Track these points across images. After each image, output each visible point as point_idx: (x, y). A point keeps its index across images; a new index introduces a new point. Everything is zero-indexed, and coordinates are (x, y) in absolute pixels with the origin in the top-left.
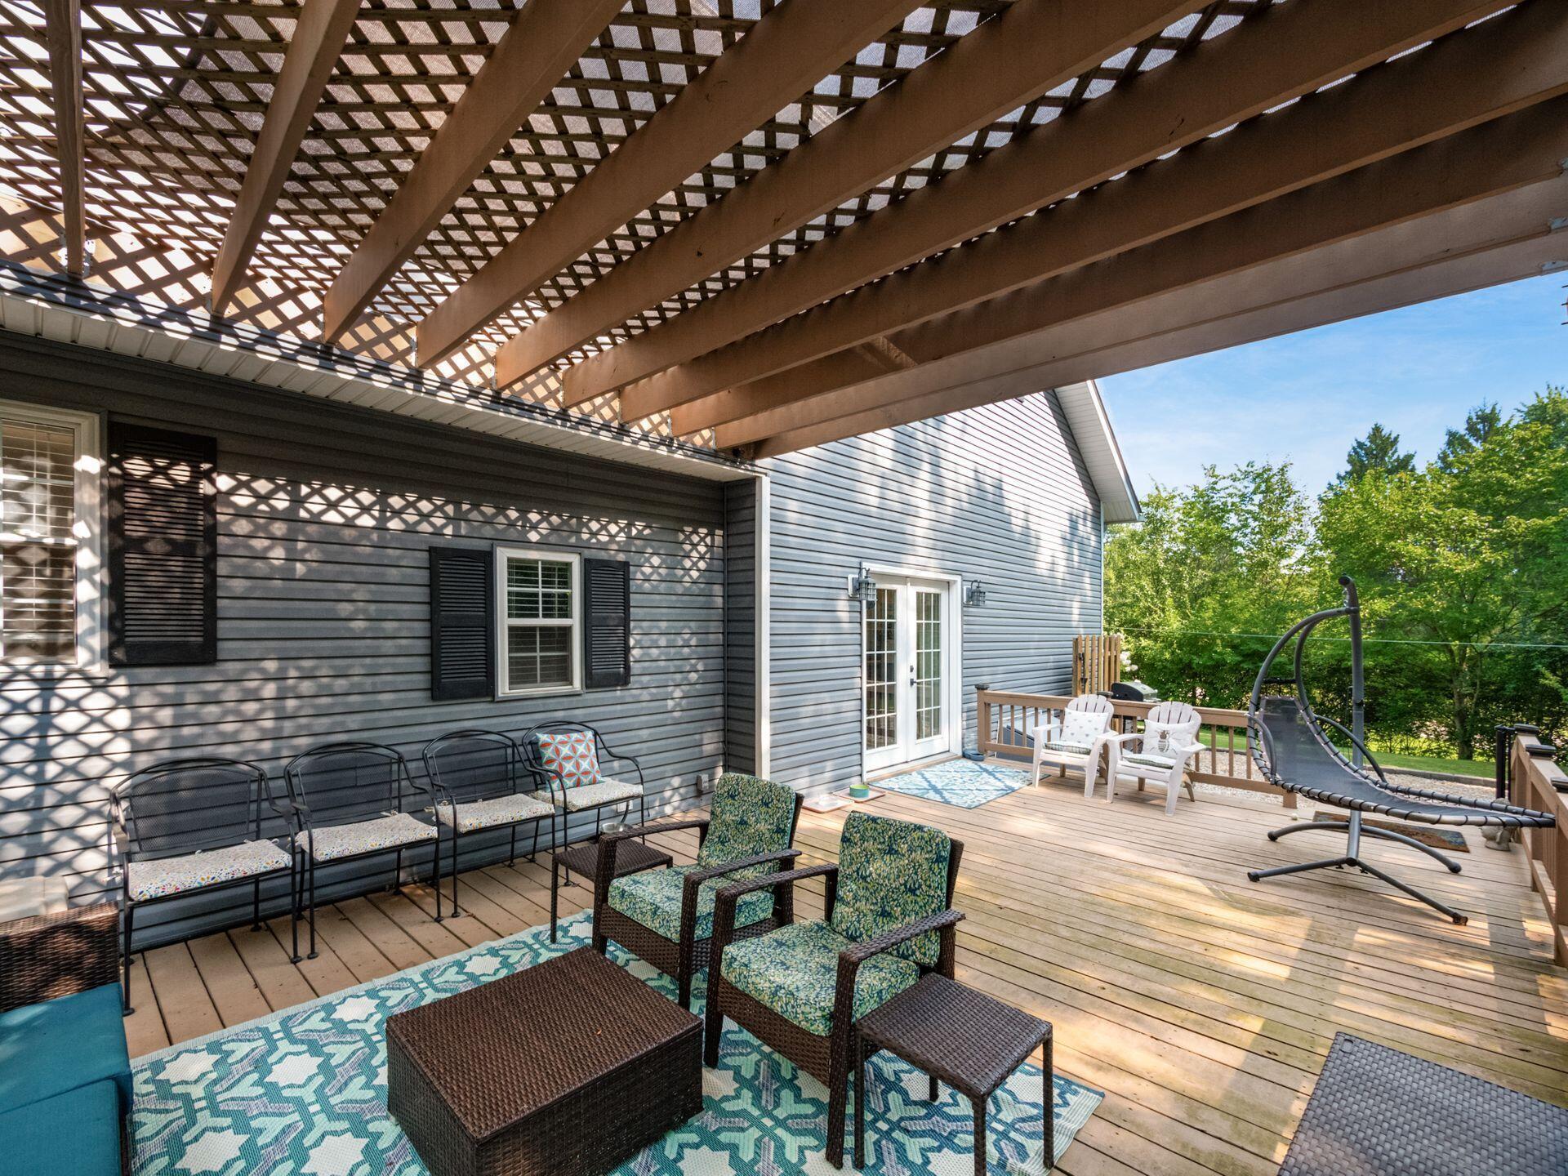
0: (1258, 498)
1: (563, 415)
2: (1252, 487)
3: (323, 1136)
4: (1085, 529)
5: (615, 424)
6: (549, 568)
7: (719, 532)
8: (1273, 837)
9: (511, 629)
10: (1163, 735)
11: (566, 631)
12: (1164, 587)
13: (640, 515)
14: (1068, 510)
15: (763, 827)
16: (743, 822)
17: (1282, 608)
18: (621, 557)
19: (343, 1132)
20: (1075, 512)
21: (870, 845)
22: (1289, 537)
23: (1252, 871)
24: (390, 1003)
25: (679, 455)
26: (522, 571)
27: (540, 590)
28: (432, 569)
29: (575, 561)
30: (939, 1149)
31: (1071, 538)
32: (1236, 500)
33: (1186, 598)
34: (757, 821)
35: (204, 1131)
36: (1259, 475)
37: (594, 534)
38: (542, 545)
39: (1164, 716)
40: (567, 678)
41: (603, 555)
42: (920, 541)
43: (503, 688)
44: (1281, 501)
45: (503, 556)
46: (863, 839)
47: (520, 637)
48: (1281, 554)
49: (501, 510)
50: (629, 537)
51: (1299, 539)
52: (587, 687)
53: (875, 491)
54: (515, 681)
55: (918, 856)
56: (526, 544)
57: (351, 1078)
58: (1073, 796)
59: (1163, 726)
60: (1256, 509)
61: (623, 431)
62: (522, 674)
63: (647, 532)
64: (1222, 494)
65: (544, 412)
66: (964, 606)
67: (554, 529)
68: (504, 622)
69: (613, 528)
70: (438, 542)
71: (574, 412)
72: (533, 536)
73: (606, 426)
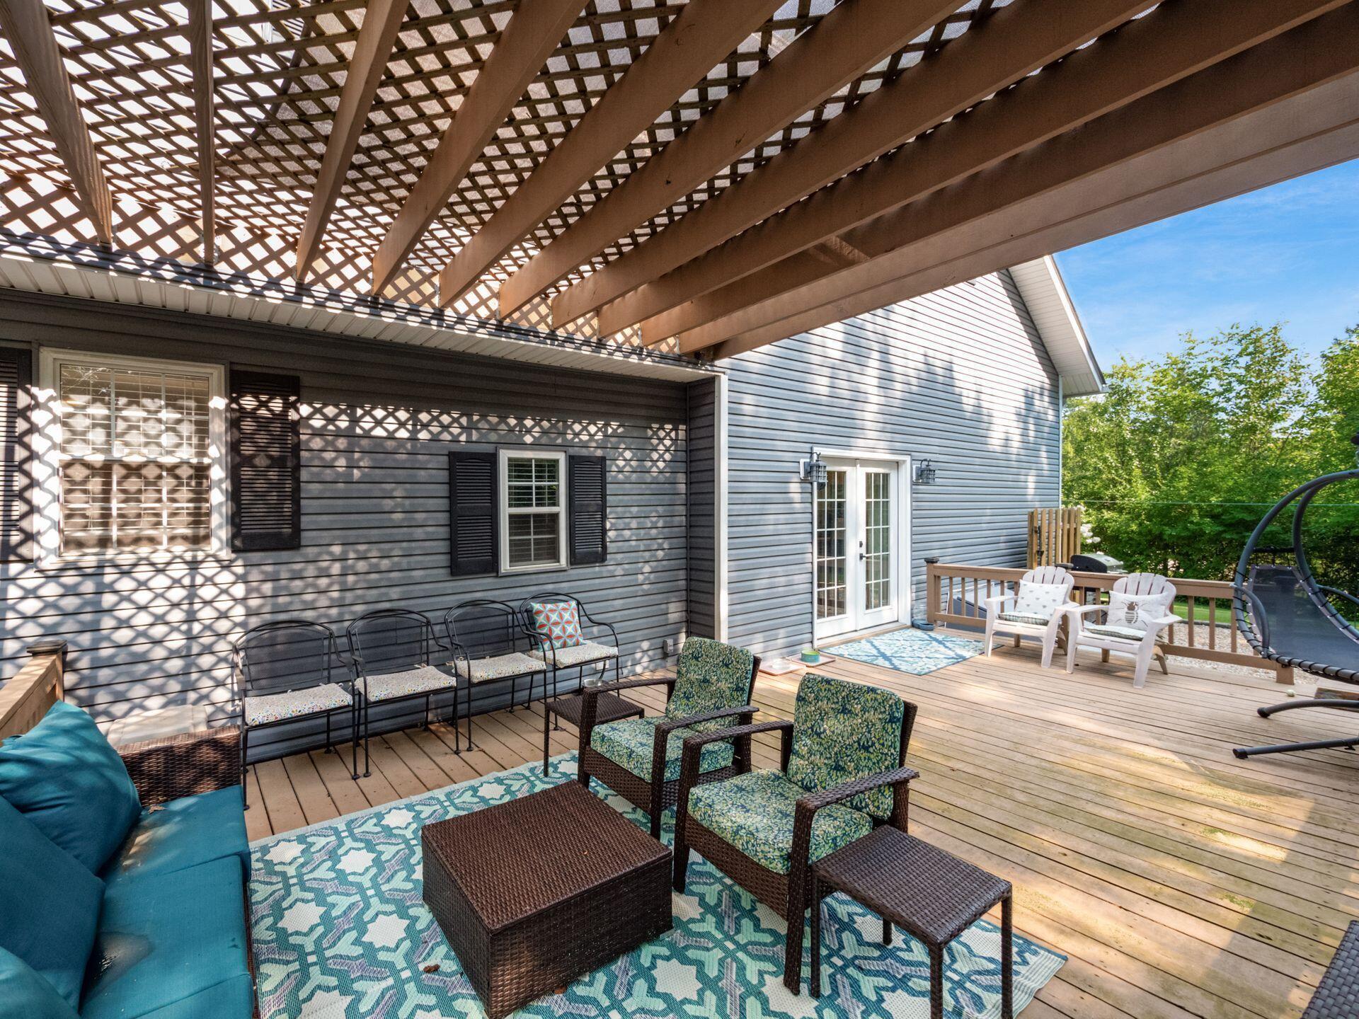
0: (1244, 361)
1: (552, 336)
2: (1238, 349)
3: (377, 915)
4: (1042, 404)
5: (594, 339)
6: (540, 465)
7: (682, 427)
8: (1264, 714)
9: (511, 516)
10: (1131, 607)
11: (555, 517)
12: (1131, 458)
13: (615, 416)
14: (1024, 386)
15: (724, 685)
16: (705, 681)
17: (1275, 474)
18: (599, 453)
19: (391, 913)
20: (1030, 388)
21: (823, 704)
22: (1281, 400)
23: (1238, 747)
24: (422, 816)
25: (648, 362)
26: (519, 468)
27: (534, 483)
28: (451, 469)
29: (561, 457)
30: (893, 990)
31: (1027, 412)
32: (1218, 364)
33: (1156, 468)
34: (718, 680)
35: (296, 901)
36: (1245, 337)
37: (577, 435)
38: (536, 445)
39: (1132, 587)
40: (555, 556)
41: (584, 452)
42: (869, 425)
43: (505, 565)
44: (1273, 360)
45: (505, 456)
46: (817, 699)
47: (519, 523)
48: (1273, 417)
49: (503, 419)
50: (606, 435)
51: (1297, 400)
52: (572, 564)
53: (826, 381)
54: (514, 559)
55: (871, 716)
56: (522, 446)
57: (396, 872)
58: (1030, 666)
59: (1131, 597)
60: (1242, 372)
61: (601, 345)
62: (519, 554)
63: (620, 430)
64: (1201, 358)
65: (536, 334)
66: (913, 484)
67: (544, 432)
68: (506, 511)
69: (592, 429)
70: (455, 448)
71: (561, 333)
72: (528, 439)
73: (587, 342)
